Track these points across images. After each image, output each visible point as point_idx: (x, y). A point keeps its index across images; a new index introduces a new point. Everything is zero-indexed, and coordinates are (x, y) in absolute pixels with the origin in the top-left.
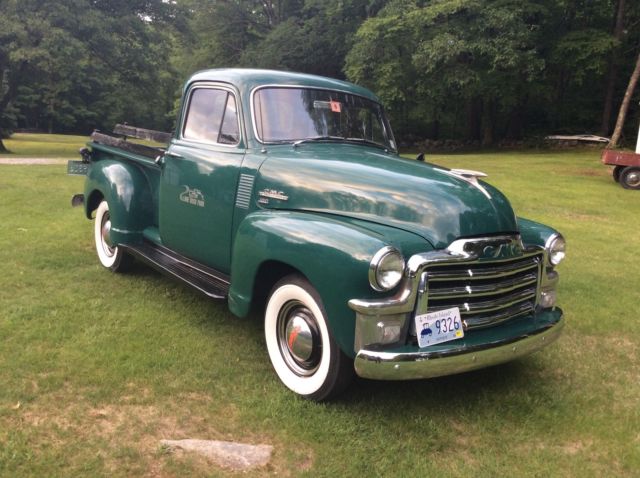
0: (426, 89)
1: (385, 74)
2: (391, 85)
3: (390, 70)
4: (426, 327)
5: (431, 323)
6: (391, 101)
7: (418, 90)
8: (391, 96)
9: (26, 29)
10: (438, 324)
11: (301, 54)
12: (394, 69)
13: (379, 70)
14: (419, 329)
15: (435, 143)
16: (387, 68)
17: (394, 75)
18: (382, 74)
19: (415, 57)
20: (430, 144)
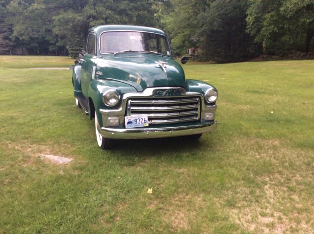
0: (289, 25)
1: (266, 19)
2: (270, 24)
3: (270, 16)
4: (130, 121)
5: (132, 120)
6: (270, 32)
7: (285, 26)
8: (270, 30)
9: (96, 12)
10: (136, 120)
11: (227, 12)
12: (272, 16)
13: (263, 17)
14: (126, 121)
15: (302, 54)
16: (268, 16)
17: (272, 19)
18: (264, 19)
19: (282, 9)
20: (300, 55)
